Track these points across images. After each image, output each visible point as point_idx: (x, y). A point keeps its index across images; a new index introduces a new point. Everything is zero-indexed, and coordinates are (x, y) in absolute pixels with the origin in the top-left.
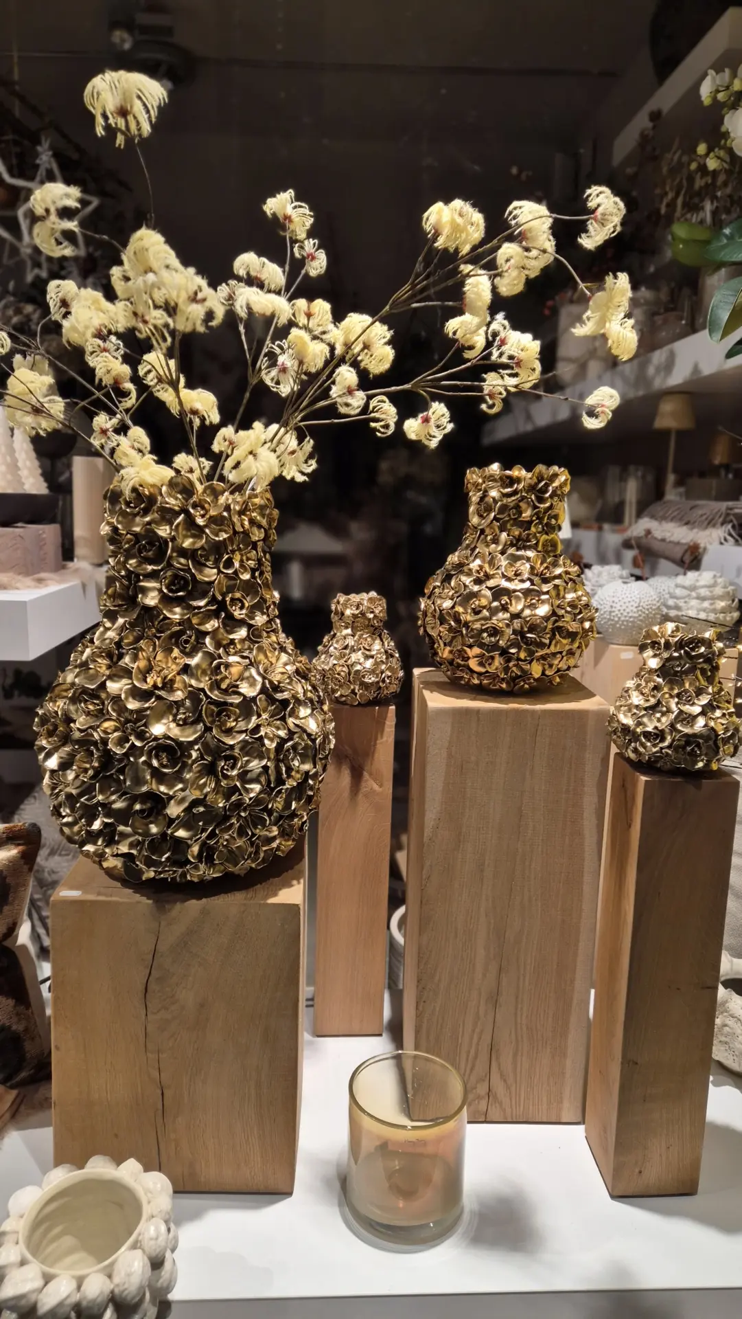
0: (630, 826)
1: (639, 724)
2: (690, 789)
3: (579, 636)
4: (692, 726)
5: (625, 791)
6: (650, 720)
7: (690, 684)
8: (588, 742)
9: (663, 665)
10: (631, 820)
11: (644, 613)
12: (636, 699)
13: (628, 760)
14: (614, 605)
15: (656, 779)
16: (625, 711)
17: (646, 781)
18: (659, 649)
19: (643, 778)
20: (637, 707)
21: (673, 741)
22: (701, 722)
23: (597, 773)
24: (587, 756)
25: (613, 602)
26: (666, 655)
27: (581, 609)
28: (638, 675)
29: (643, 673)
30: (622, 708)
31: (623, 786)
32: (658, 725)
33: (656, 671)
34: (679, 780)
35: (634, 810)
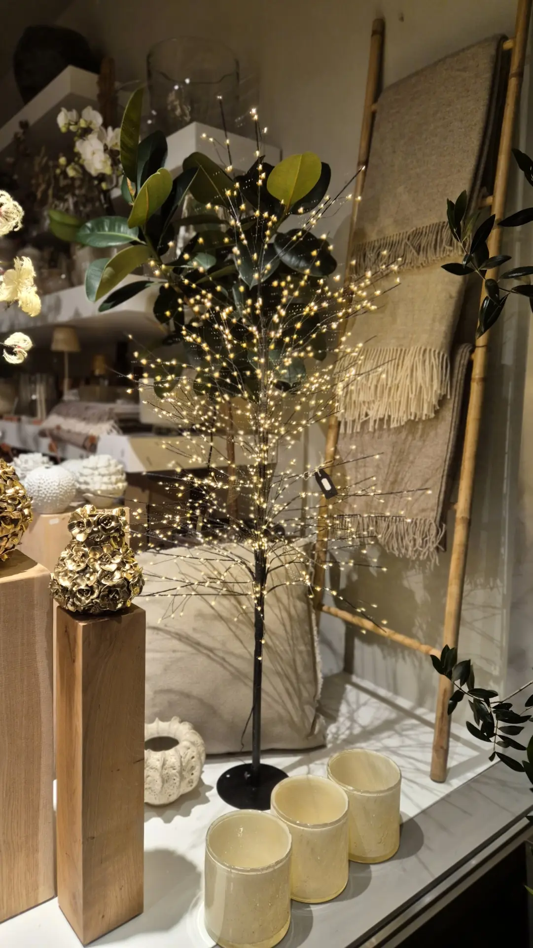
0: (74, 661)
1: (74, 584)
2: (115, 624)
3: (20, 522)
4: (112, 580)
5: (68, 637)
6: (82, 580)
7: (107, 549)
8: (35, 603)
9: (88, 538)
10: (75, 656)
11: (63, 489)
12: (71, 566)
13: (68, 611)
14: (41, 485)
15: (91, 622)
16: (63, 576)
17: (84, 626)
18: (83, 527)
19: (82, 624)
20: (71, 571)
21: (100, 592)
22: (117, 575)
23: (45, 624)
24: (35, 612)
25: (40, 483)
26: (88, 531)
27: (19, 500)
28: (69, 547)
29: (73, 545)
30: (60, 574)
31: (66, 631)
32: (88, 582)
33: (82, 543)
34: (106, 619)
35: (76, 650)
